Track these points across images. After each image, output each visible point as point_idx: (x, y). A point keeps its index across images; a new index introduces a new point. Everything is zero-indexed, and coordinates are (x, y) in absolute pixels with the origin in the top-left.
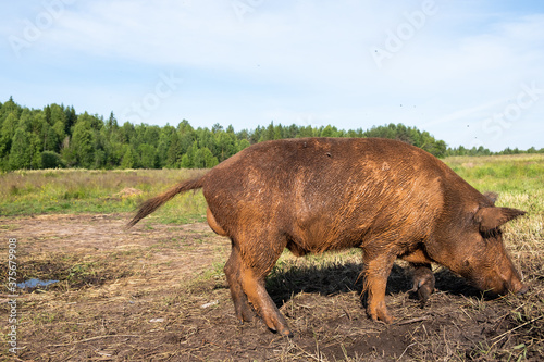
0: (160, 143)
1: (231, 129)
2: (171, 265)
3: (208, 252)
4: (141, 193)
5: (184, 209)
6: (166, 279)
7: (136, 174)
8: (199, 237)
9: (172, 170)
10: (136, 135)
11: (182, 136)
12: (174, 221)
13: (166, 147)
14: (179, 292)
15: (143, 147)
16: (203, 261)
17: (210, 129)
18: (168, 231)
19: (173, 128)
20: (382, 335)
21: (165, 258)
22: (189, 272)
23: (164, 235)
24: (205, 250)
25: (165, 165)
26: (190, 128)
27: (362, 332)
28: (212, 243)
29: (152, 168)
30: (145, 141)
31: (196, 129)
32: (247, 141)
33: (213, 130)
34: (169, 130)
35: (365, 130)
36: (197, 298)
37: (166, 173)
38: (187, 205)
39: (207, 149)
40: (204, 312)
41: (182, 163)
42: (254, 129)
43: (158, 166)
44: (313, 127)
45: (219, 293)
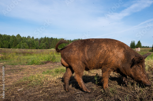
0: (10, 40)
1: (33, 38)
2: (11, 78)
3: (23, 74)
4: (3, 56)
5: (16, 61)
6: (8, 82)
7: (2, 49)
8: (20, 69)
9: (14, 49)
10: (2, 38)
11: (18, 39)
12: (13, 64)
13: (12, 42)
14: (11, 86)
15: (4, 41)
16: (21, 76)
17: (27, 37)
18: (10, 67)
19: (15, 36)
20: (68, 97)
21: (8, 76)
22: (16, 80)
23: (9, 69)
24: (22, 73)
25: (12, 47)
26: (20, 37)
27: (63, 96)
28: (24, 71)
29: (7, 48)
30: (5, 40)
31: (22, 37)
32: (38, 42)
34: (13, 37)
35: (72, 40)
36: (16, 88)
37: (12, 50)
38: (17, 59)
39: (25, 43)
40: (18, 92)
41: (17, 47)
42: (40, 38)
43: (9, 48)
44: (57, 38)
45: (24, 86)
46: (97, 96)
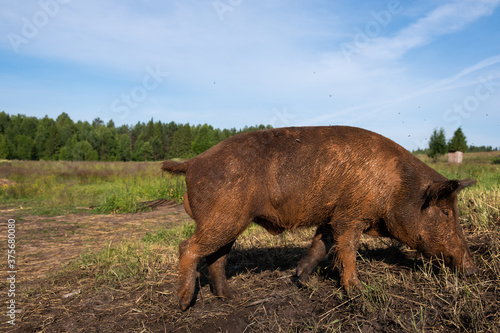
0: (38, 134)
1: (111, 124)
2: (40, 256)
3: (79, 243)
4: (14, 184)
5: (58, 201)
6: (33, 270)
7: (10, 164)
8: (72, 228)
9: (50, 162)
10: (12, 126)
11: (61, 128)
12: (47, 213)
13: (43, 138)
14: (41, 282)
15: (19, 138)
16: (73, 252)
17: (91, 123)
18: (39, 223)
19: (52, 120)
20: (228, 317)
21: (33, 250)
22: (57, 263)
23: (35, 226)
24: (76, 241)
25: (42, 156)
26: (70, 121)
27: (211, 315)
28: (84, 234)
29: (28, 159)
30: (22, 132)
31: (75, 122)
32: (128, 137)
33: (94, 124)
34: (47, 122)
35: (238, 130)
36: (59, 288)
37: (43, 165)
38: (61, 196)
39: (86, 142)
40: (65, 302)
41: (60, 155)
42: (134, 124)
43: (35, 158)
44: (191, 125)
45: (83, 283)
46: (321, 311)
